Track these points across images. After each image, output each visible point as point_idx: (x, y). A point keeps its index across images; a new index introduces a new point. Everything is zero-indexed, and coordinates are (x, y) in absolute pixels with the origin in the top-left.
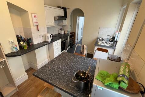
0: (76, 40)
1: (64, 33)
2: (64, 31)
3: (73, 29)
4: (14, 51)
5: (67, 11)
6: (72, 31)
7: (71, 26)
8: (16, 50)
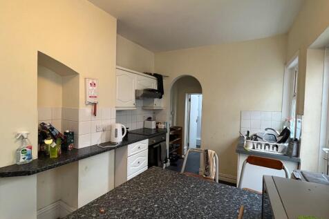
0: (185, 147)
1: (157, 127)
2: (157, 123)
3: (177, 119)
4: (22, 160)
5: (164, 81)
6: (175, 125)
7: (172, 113)
8: (27, 157)
